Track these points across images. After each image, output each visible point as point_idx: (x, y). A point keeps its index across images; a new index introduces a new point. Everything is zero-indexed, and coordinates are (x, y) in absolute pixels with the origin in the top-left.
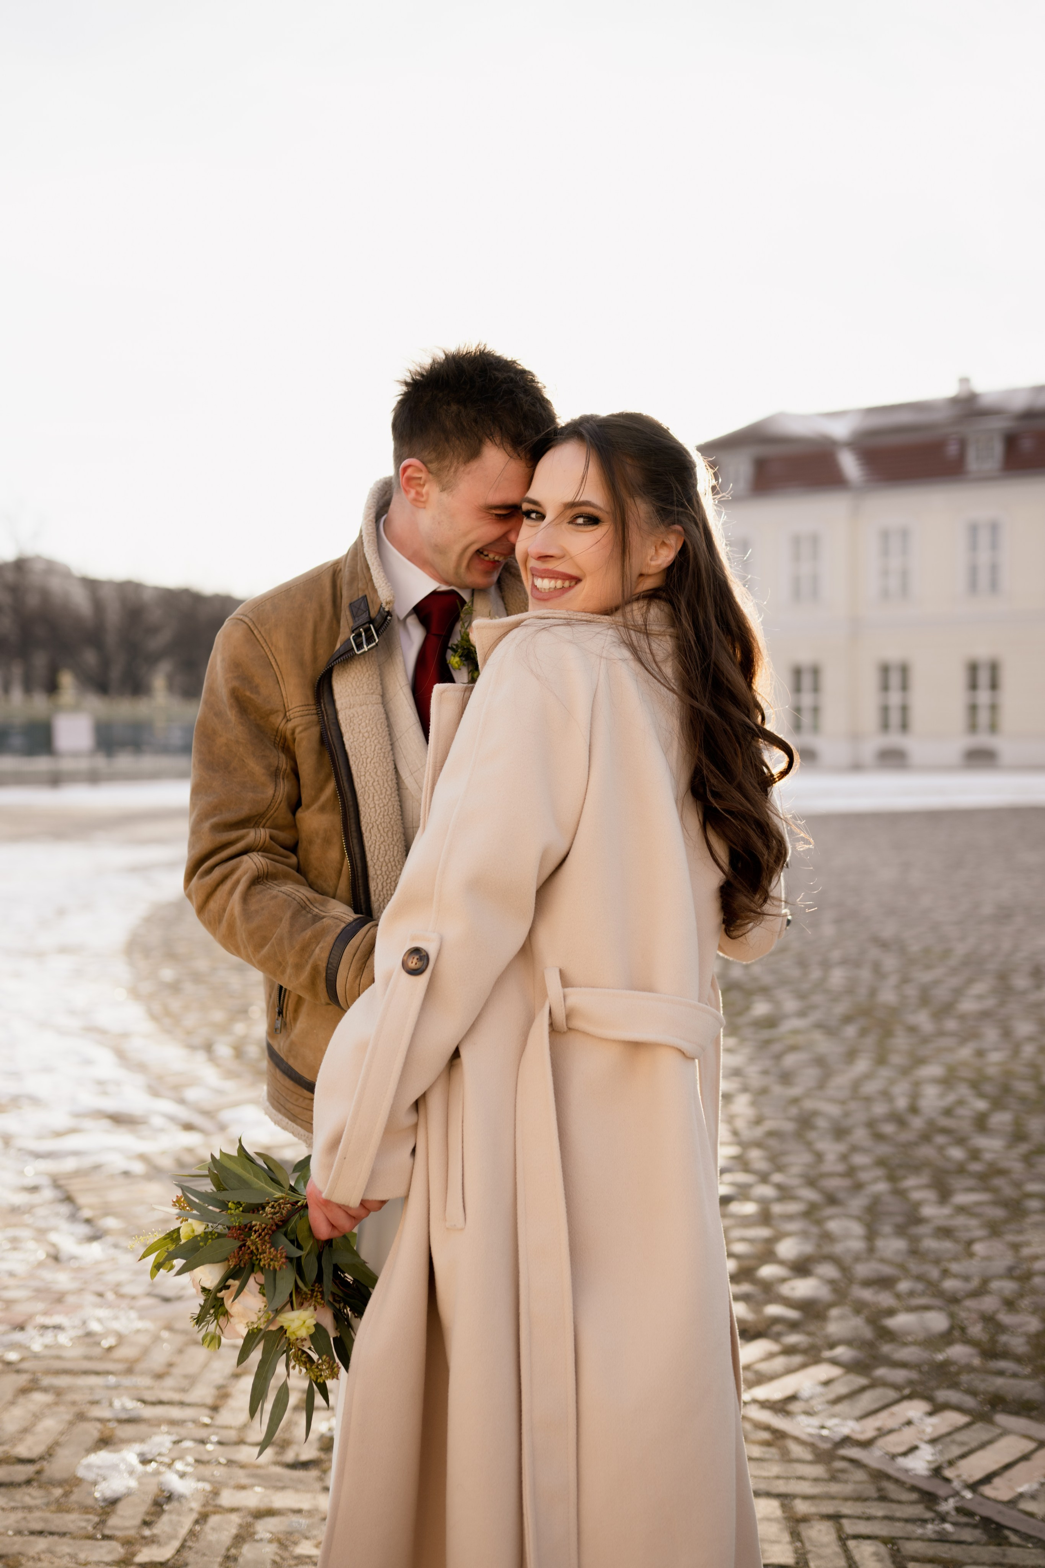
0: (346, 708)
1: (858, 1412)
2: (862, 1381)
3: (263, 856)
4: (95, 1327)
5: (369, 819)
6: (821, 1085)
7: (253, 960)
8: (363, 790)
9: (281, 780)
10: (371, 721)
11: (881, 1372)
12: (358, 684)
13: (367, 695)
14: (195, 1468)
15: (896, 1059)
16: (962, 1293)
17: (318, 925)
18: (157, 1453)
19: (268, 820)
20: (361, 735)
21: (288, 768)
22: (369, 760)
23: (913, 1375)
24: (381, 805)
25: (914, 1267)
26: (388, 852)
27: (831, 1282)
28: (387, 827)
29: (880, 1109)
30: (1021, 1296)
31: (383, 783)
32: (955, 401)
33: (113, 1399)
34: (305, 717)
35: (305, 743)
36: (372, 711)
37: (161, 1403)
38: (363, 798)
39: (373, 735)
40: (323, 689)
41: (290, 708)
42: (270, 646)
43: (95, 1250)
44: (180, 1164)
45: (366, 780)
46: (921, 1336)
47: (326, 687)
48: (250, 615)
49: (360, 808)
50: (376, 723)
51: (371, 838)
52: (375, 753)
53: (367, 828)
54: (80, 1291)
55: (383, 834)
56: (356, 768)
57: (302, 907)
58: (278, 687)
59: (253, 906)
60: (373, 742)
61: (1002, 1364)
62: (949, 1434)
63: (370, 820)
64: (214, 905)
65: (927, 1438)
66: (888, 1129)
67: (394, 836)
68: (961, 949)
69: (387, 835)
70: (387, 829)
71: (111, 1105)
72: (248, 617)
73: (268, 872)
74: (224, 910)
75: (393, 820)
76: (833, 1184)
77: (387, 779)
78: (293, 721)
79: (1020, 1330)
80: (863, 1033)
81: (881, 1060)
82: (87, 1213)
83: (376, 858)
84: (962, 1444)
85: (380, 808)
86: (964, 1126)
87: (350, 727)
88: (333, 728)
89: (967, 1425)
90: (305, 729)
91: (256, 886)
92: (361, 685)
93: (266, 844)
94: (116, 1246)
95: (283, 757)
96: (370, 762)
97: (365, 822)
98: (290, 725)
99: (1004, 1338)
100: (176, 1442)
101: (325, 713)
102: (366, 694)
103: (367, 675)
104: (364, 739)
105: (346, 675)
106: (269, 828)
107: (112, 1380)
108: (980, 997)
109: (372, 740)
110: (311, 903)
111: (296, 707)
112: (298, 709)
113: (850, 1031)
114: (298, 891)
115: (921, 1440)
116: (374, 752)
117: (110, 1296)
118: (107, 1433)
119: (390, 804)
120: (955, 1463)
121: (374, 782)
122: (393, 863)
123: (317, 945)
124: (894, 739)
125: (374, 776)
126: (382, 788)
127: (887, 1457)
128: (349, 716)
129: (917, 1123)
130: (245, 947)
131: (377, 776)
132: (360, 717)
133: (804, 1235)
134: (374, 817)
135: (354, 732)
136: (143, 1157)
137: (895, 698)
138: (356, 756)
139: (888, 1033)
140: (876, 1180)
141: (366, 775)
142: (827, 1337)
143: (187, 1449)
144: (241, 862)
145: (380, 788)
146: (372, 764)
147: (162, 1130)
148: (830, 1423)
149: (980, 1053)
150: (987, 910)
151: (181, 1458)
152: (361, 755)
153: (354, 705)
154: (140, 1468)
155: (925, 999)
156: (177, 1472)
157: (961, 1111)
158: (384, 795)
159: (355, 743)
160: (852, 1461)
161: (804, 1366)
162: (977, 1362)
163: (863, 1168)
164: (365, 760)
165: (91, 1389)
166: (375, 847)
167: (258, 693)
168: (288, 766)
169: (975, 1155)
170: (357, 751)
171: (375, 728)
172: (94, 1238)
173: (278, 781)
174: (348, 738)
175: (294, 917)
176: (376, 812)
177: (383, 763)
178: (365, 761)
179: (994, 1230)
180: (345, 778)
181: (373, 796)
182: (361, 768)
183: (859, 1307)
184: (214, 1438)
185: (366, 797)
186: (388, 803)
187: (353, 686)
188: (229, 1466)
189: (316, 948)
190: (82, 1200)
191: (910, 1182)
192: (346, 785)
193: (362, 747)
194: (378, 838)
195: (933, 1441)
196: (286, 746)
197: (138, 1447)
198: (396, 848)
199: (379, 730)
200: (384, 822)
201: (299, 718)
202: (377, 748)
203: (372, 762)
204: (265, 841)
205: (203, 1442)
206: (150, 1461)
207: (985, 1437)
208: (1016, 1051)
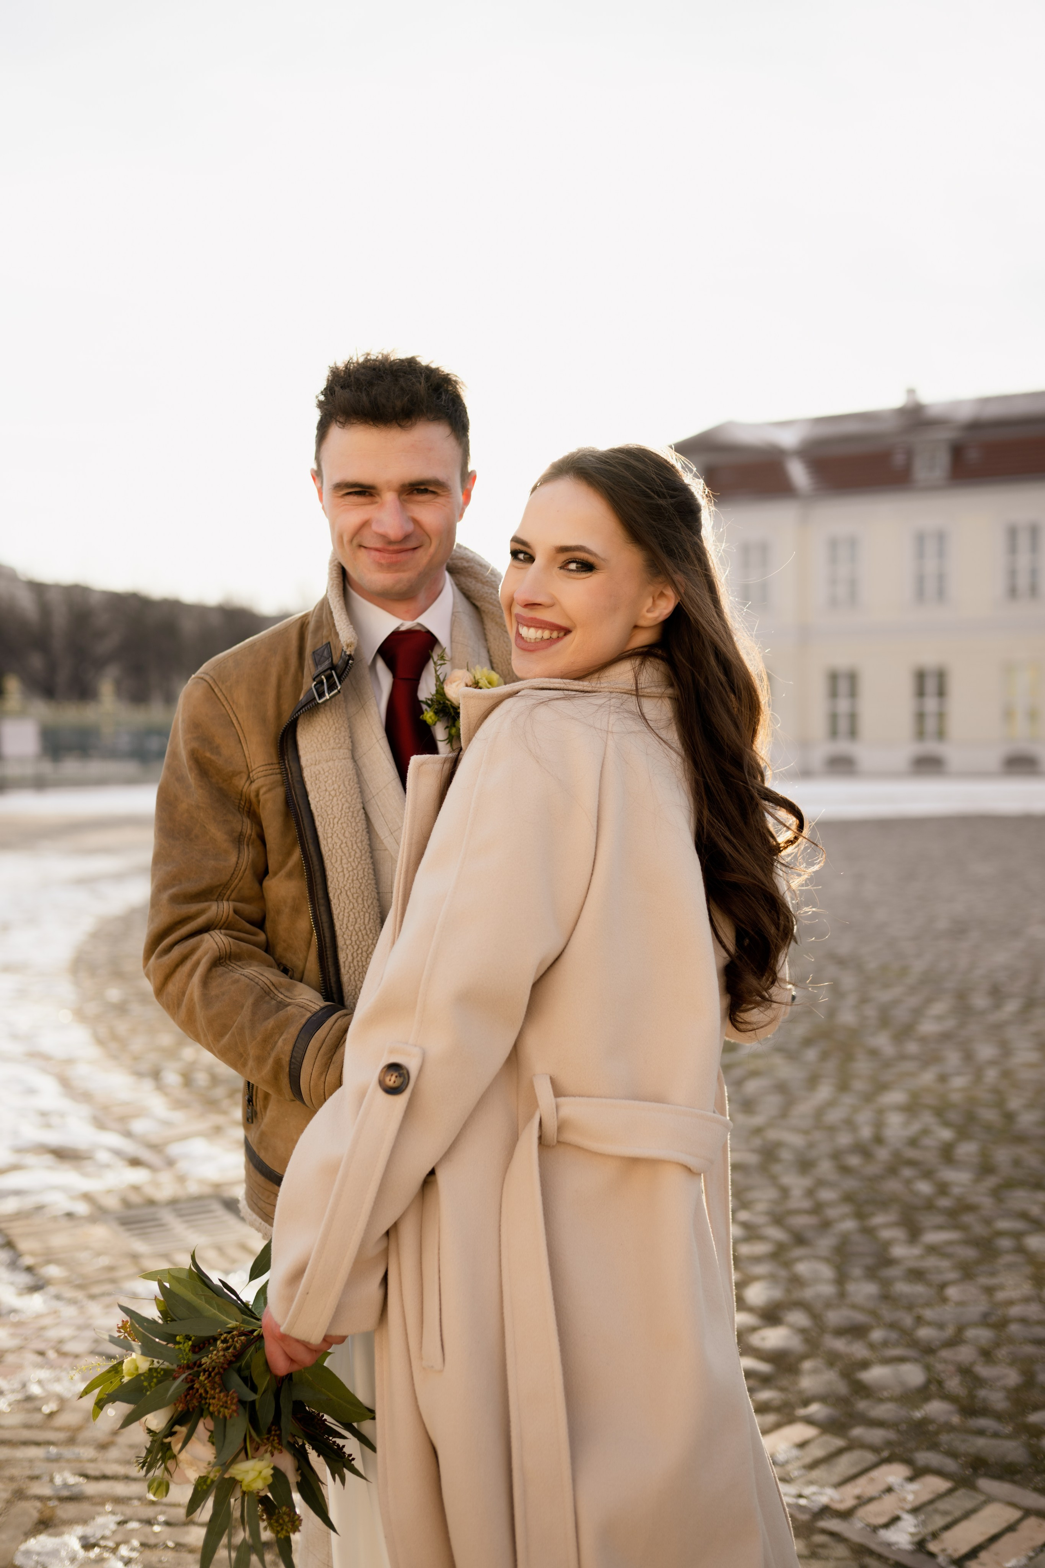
0: (312, 764)
1: (836, 1479)
2: (839, 1443)
3: (226, 935)
4: (35, 1390)
5: (337, 885)
6: (784, 1113)
7: (214, 1049)
8: (330, 852)
9: (245, 846)
10: (338, 778)
11: (858, 1432)
12: (324, 738)
13: (335, 750)
14: (141, 1553)
15: (859, 1085)
16: (938, 1343)
17: (282, 1013)
18: (100, 1537)
19: (232, 891)
20: (327, 793)
21: (253, 834)
22: (336, 820)
23: (891, 1435)
24: (350, 869)
25: (888, 1314)
26: (359, 920)
27: (802, 1331)
28: (357, 893)
29: (844, 1139)
30: (997, 1345)
31: (352, 845)
32: (902, 412)
33: (54, 1474)
34: (268, 777)
35: (269, 805)
36: (339, 767)
37: (105, 1477)
38: (331, 861)
39: (340, 793)
40: (286, 745)
41: (253, 768)
42: (231, 703)
43: (36, 1302)
44: (127, 1204)
45: (333, 842)
46: (898, 1391)
47: (290, 742)
48: (212, 673)
49: (327, 873)
50: (344, 780)
51: (339, 905)
52: (343, 812)
53: (334, 894)
54: (21, 1348)
55: (352, 900)
56: (323, 829)
57: (265, 992)
58: (240, 746)
59: (214, 991)
60: (341, 800)
61: (983, 1422)
62: (931, 1502)
63: (339, 885)
64: (172, 987)
65: (908, 1506)
66: (854, 1161)
67: (365, 902)
68: (918, 967)
69: (357, 901)
70: (357, 895)
71: (53, 1138)
72: (209, 675)
73: (231, 952)
74: (184, 994)
75: (363, 885)
76: (800, 1221)
77: (356, 841)
78: (256, 781)
79: (999, 1384)
80: (824, 1056)
81: (843, 1086)
82: (28, 1261)
83: (345, 926)
84: (945, 1513)
85: (349, 872)
86: (930, 1157)
87: (316, 784)
88: (297, 786)
89: (950, 1492)
90: (269, 790)
91: (218, 969)
92: (328, 739)
93: (230, 918)
94: (58, 1297)
95: (247, 823)
96: (338, 823)
97: (333, 888)
98: (254, 786)
99: (982, 1393)
100: (121, 1523)
101: (289, 771)
102: (333, 749)
103: (333, 729)
104: (331, 798)
105: (312, 729)
106: (234, 900)
107: (53, 1450)
108: (939, 1018)
109: (339, 799)
110: (276, 988)
111: (259, 767)
112: (261, 769)
113: (811, 1054)
114: (262, 975)
115: (903, 1509)
116: (341, 811)
117: (52, 1354)
118: (47, 1513)
119: (359, 867)
120: (938, 1535)
121: (342, 843)
122: (364, 932)
123: (280, 1036)
124: (843, 747)
125: (342, 838)
126: (351, 850)
127: (868, 1529)
128: (315, 773)
129: (883, 1154)
130: (205, 1035)
131: (345, 837)
132: (327, 774)
133: (772, 1278)
134: (343, 882)
135: (320, 790)
136: (87, 1197)
137: (843, 705)
138: (322, 817)
139: (848, 1057)
140: (843, 1218)
141: (333, 837)
142: (800, 1392)
143: (132, 1530)
144: (202, 941)
145: (348, 850)
146: (339, 825)
147: (108, 1166)
148: (808, 1490)
149: (943, 1078)
150: (942, 924)
151: (126, 1542)
152: (328, 815)
153: (319, 761)
154: (81, 1553)
155: (884, 1021)
156: (122, 1558)
157: (927, 1141)
158: (353, 857)
159: (321, 802)
160: (832, 1534)
161: (777, 1426)
162: (956, 1419)
163: (831, 1204)
164: (331, 820)
165: (31, 1461)
166: (343, 915)
167: (219, 754)
168: (254, 831)
169: (943, 1189)
170: (323, 810)
171: (342, 786)
172: (35, 1288)
173: (242, 847)
174: (313, 797)
175: (256, 1004)
176: (344, 877)
177: (351, 823)
178: (332, 822)
179: (967, 1272)
180: (310, 841)
181: (341, 859)
182: (327, 830)
183: (832, 1359)
184: (161, 1518)
185: (333, 861)
186: (357, 866)
187: (318, 741)
188: (177, 1551)
189: (279, 1039)
190: (23, 1245)
191: (879, 1219)
192: (312, 848)
193: (329, 806)
194: (347, 905)
195: (915, 1511)
196: (251, 811)
197: (79, 1530)
198: (367, 915)
199: (346, 788)
200: (353, 887)
201: (262, 779)
202: (344, 807)
203: (340, 822)
204: (228, 915)
205: (149, 1522)
206: (93, 1546)
207: (968, 1504)
208: (978, 1075)
